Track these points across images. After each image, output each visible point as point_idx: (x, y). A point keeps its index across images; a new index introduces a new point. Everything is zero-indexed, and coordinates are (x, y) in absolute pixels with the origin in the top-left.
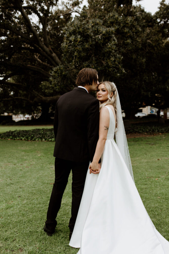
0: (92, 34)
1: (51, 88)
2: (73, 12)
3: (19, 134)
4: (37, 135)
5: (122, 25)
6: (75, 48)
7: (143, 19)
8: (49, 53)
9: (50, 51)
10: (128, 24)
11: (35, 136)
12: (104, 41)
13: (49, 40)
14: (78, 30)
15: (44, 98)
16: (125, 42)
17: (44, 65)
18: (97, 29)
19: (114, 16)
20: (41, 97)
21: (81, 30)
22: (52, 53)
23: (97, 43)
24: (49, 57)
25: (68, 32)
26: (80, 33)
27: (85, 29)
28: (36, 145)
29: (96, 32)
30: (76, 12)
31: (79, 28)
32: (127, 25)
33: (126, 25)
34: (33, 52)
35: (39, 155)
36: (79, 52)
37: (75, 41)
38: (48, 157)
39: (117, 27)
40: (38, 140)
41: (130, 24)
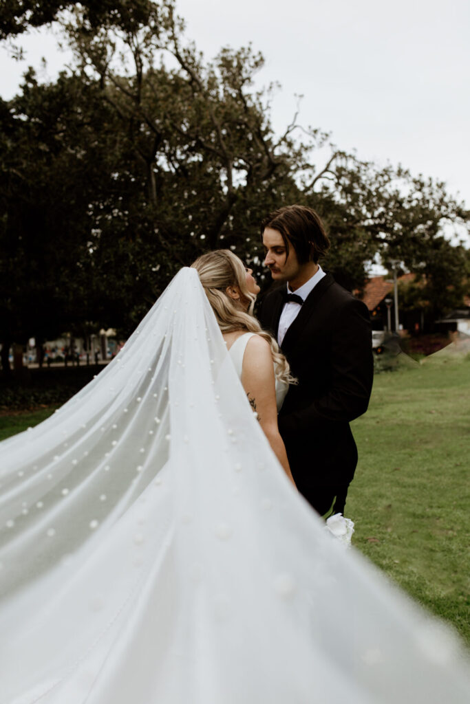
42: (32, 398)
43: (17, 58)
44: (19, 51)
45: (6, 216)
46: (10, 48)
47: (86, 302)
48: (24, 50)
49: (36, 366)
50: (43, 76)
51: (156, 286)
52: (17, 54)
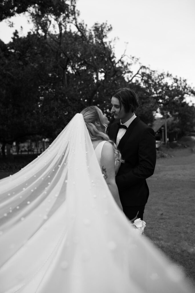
42: (14, 167)
43: (11, 26)
44: (11, 23)
45: (5, 91)
46: (8, 22)
47: (37, 127)
48: (14, 23)
49: (16, 154)
50: (21, 34)
51: (66, 121)
52: (11, 25)
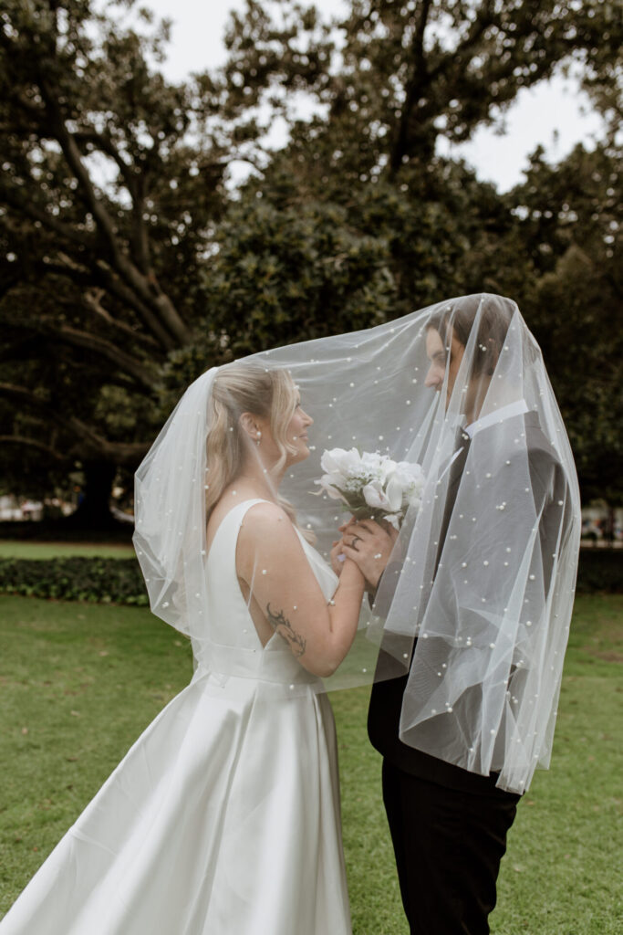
0: (314, 254)
1: (128, 411)
2: (235, 159)
3: (15, 573)
4: (83, 578)
5: (408, 228)
6: (255, 297)
7: (473, 204)
8: (147, 293)
9: (152, 288)
10: (427, 226)
11: (75, 582)
12: (352, 279)
13: (151, 250)
14: (268, 238)
15: (108, 447)
16: (418, 283)
17: (121, 331)
18: (330, 237)
19: (385, 197)
20: (99, 444)
21: (279, 238)
22: (156, 294)
23: (327, 282)
24: (141, 306)
25: (236, 243)
26: (274, 249)
27: (293, 236)
28: (82, 617)
29: (326, 247)
30: (246, 159)
31: (272, 233)
32: (425, 231)
33: (420, 229)
34: (83, 282)
35: (104, 653)
36: (270, 310)
37: (259, 273)
38: (137, 663)
39: (392, 234)
40: (86, 599)
41: (434, 228)
